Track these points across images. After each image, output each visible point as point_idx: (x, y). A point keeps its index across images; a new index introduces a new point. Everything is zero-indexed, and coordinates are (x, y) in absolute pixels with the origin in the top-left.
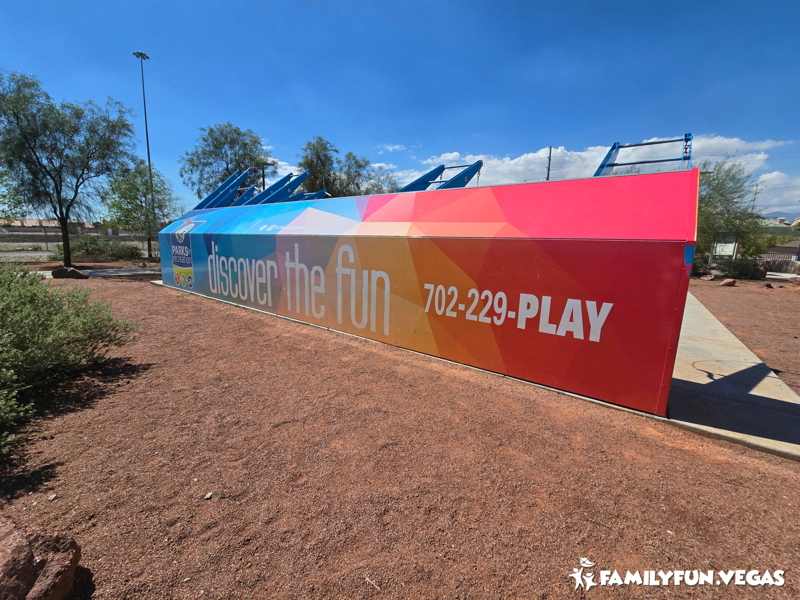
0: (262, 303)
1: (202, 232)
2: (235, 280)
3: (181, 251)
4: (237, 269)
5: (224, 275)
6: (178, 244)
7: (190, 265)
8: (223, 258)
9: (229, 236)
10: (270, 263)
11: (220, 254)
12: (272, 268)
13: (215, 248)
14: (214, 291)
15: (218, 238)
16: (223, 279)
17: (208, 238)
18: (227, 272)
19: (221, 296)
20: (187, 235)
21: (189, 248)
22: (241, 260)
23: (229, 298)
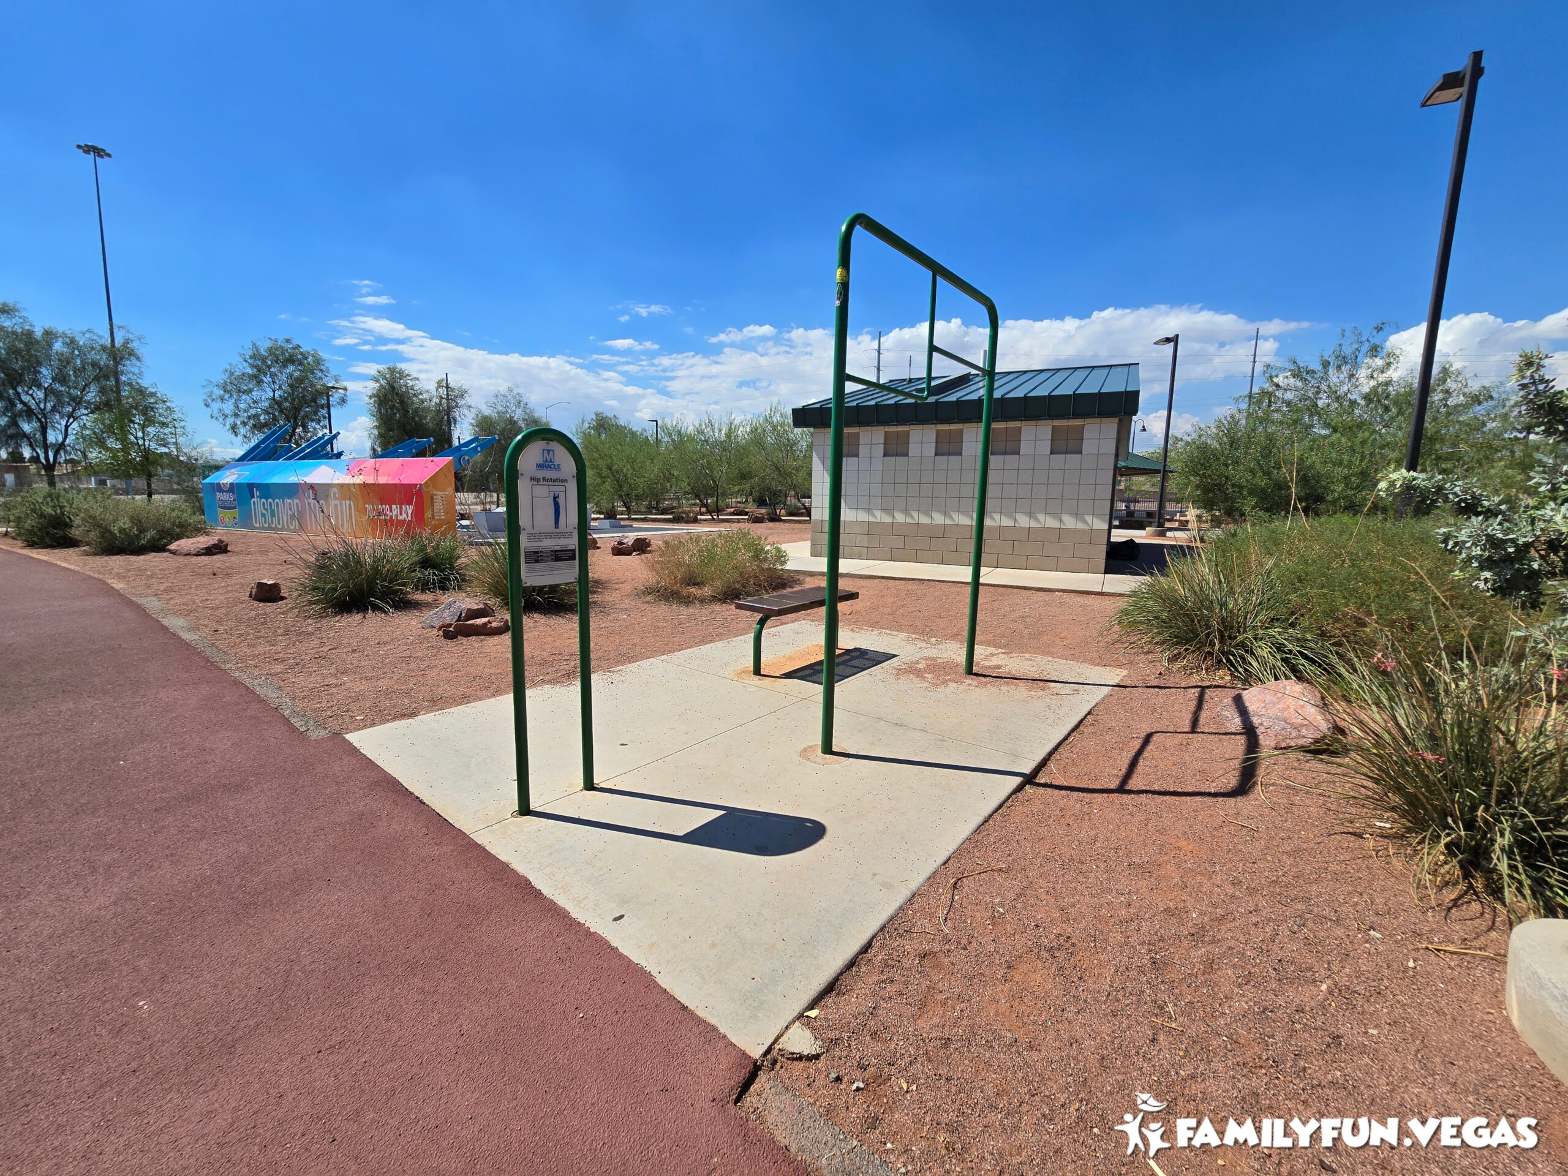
0: (292, 528)
1: (246, 481)
2: (273, 515)
3: (225, 496)
4: (274, 507)
5: (264, 512)
6: (223, 491)
7: (235, 508)
8: (263, 500)
9: (267, 485)
10: (296, 501)
11: (260, 497)
12: (297, 504)
13: (256, 493)
14: (257, 525)
15: (259, 486)
16: (263, 515)
17: (251, 487)
18: (267, 510)
19: (263, 528)
20: (231, 484)
21: (234, 493)
22: (277, 500)
23: (270, 528)
